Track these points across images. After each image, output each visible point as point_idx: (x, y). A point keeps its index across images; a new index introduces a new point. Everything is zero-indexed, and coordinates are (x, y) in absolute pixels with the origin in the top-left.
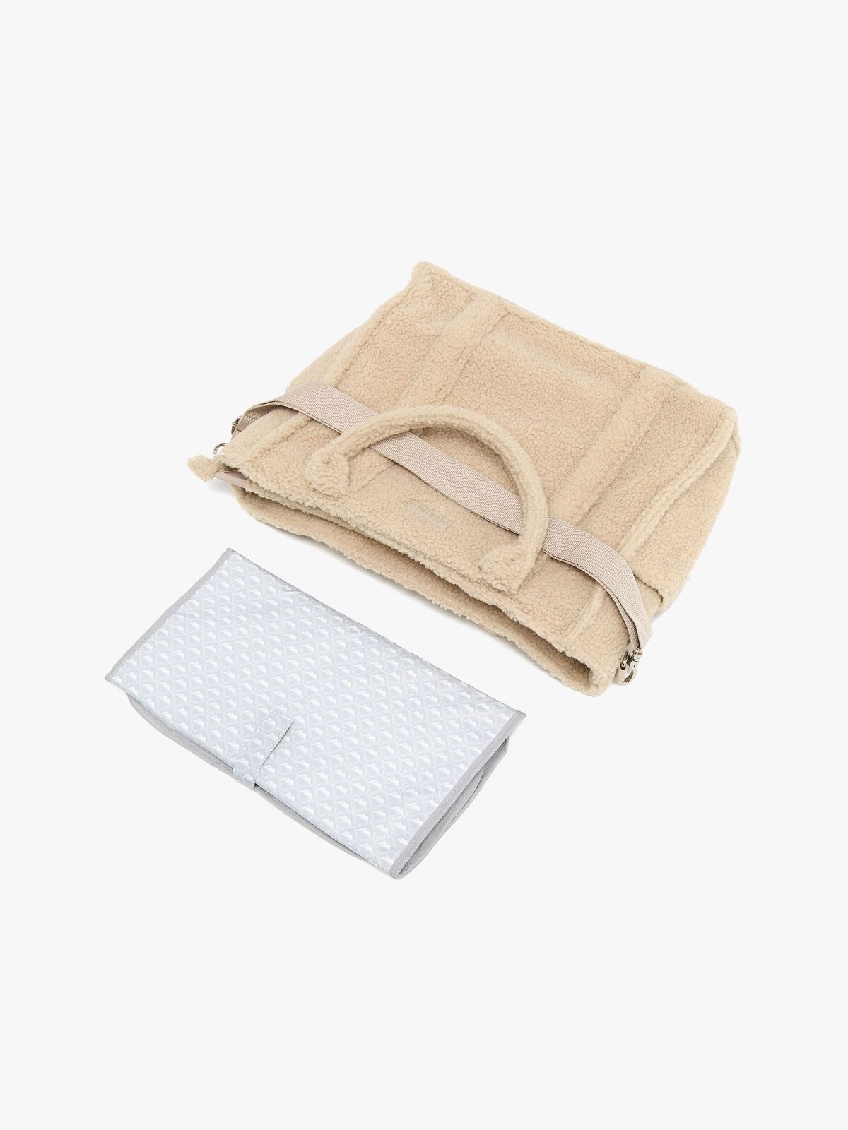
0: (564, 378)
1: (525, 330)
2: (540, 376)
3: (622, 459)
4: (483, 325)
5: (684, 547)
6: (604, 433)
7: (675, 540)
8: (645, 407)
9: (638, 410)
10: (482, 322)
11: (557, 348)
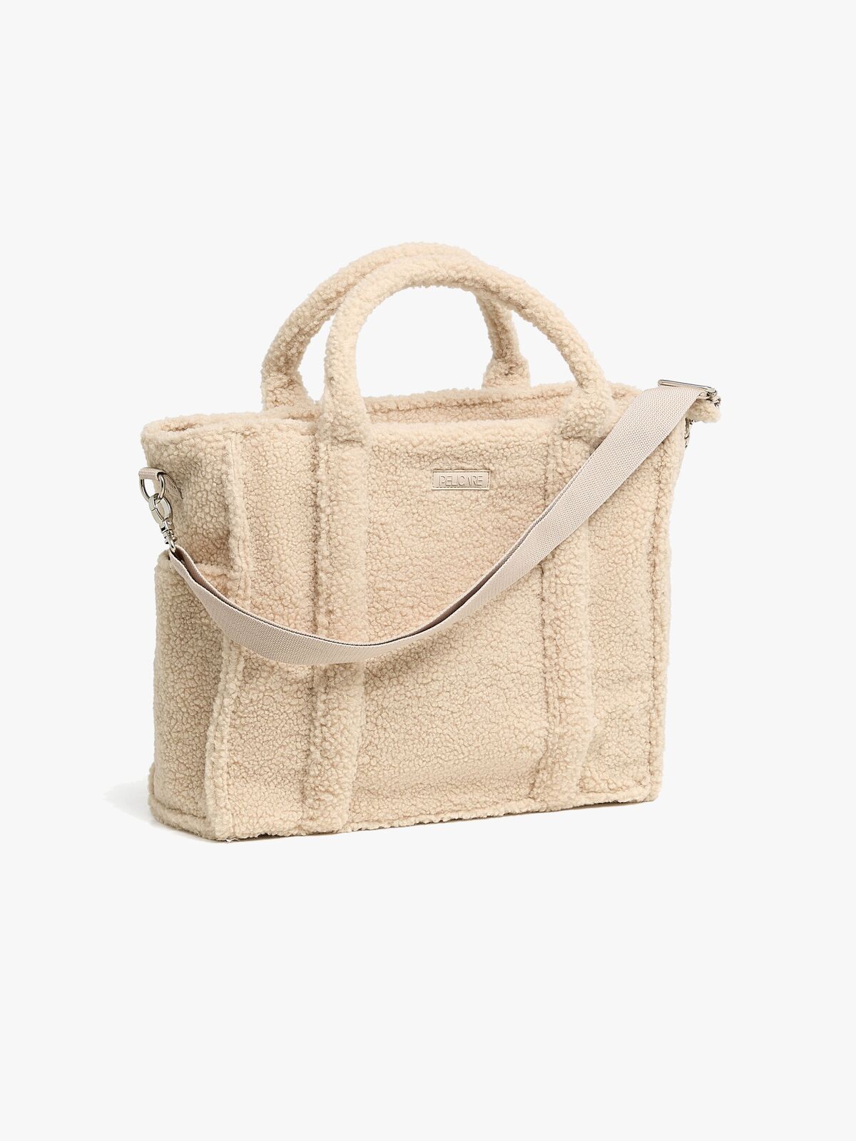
0: (435, 761)
1: (501, 790)
2: (463, 747)
3: (321, 706)
4: (553, 763)
5: (182, 640)
6: (358, 725)
7: (197, 639)
8: (326, 783)
9: (332, 775)
10: (557, 765)
11: (455, 793)
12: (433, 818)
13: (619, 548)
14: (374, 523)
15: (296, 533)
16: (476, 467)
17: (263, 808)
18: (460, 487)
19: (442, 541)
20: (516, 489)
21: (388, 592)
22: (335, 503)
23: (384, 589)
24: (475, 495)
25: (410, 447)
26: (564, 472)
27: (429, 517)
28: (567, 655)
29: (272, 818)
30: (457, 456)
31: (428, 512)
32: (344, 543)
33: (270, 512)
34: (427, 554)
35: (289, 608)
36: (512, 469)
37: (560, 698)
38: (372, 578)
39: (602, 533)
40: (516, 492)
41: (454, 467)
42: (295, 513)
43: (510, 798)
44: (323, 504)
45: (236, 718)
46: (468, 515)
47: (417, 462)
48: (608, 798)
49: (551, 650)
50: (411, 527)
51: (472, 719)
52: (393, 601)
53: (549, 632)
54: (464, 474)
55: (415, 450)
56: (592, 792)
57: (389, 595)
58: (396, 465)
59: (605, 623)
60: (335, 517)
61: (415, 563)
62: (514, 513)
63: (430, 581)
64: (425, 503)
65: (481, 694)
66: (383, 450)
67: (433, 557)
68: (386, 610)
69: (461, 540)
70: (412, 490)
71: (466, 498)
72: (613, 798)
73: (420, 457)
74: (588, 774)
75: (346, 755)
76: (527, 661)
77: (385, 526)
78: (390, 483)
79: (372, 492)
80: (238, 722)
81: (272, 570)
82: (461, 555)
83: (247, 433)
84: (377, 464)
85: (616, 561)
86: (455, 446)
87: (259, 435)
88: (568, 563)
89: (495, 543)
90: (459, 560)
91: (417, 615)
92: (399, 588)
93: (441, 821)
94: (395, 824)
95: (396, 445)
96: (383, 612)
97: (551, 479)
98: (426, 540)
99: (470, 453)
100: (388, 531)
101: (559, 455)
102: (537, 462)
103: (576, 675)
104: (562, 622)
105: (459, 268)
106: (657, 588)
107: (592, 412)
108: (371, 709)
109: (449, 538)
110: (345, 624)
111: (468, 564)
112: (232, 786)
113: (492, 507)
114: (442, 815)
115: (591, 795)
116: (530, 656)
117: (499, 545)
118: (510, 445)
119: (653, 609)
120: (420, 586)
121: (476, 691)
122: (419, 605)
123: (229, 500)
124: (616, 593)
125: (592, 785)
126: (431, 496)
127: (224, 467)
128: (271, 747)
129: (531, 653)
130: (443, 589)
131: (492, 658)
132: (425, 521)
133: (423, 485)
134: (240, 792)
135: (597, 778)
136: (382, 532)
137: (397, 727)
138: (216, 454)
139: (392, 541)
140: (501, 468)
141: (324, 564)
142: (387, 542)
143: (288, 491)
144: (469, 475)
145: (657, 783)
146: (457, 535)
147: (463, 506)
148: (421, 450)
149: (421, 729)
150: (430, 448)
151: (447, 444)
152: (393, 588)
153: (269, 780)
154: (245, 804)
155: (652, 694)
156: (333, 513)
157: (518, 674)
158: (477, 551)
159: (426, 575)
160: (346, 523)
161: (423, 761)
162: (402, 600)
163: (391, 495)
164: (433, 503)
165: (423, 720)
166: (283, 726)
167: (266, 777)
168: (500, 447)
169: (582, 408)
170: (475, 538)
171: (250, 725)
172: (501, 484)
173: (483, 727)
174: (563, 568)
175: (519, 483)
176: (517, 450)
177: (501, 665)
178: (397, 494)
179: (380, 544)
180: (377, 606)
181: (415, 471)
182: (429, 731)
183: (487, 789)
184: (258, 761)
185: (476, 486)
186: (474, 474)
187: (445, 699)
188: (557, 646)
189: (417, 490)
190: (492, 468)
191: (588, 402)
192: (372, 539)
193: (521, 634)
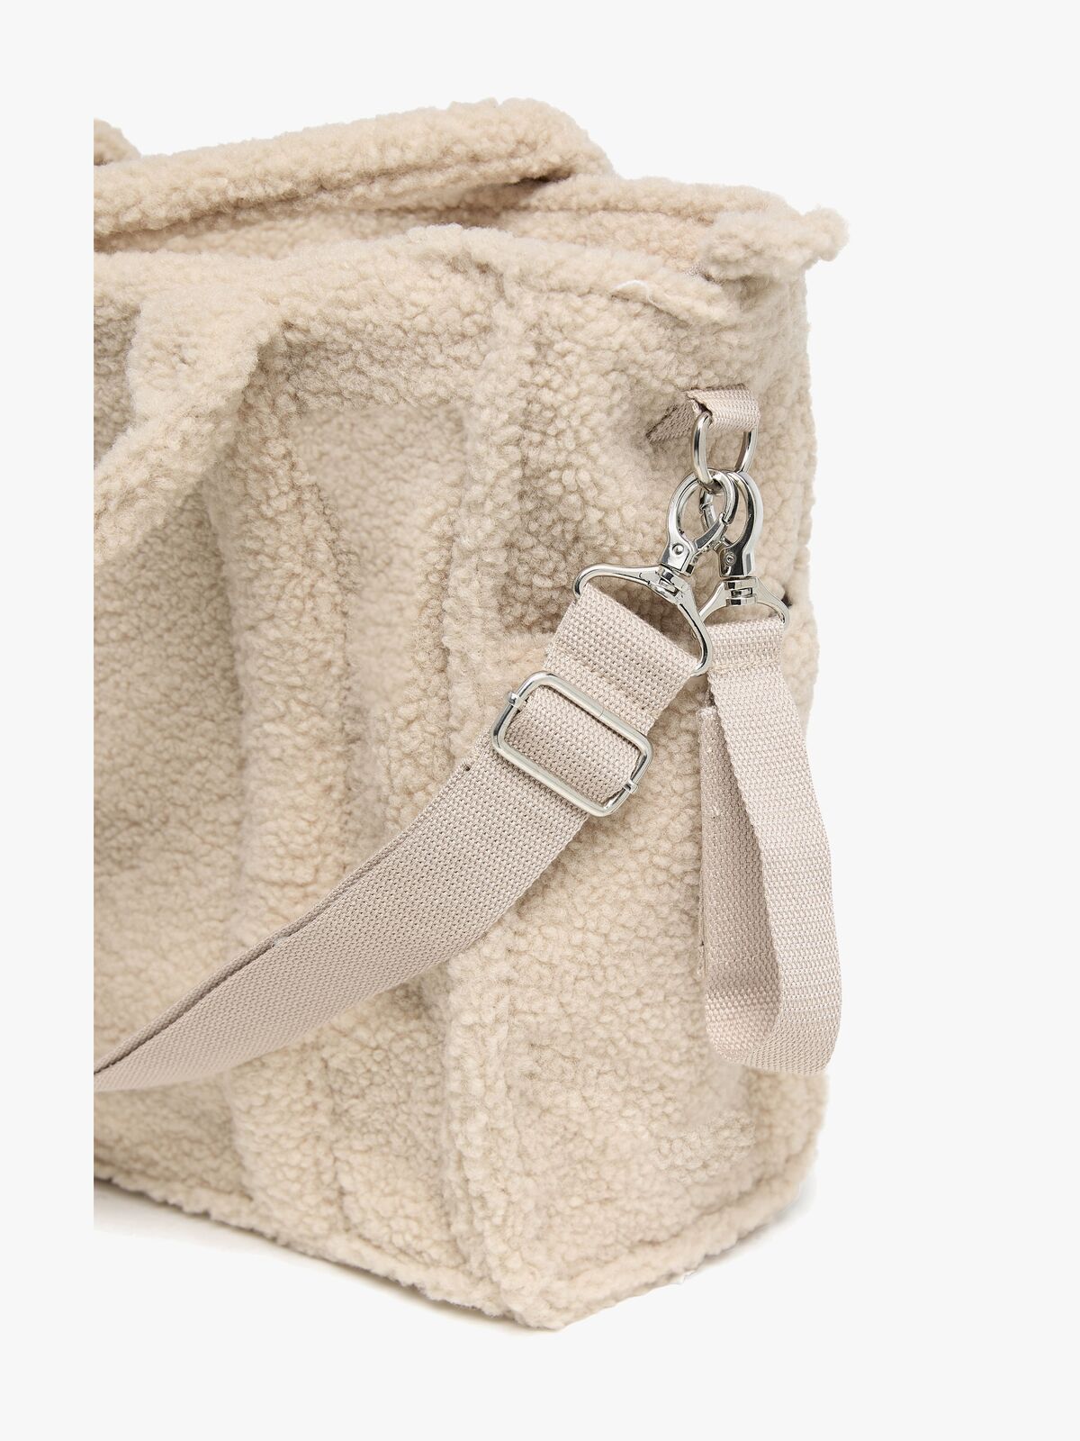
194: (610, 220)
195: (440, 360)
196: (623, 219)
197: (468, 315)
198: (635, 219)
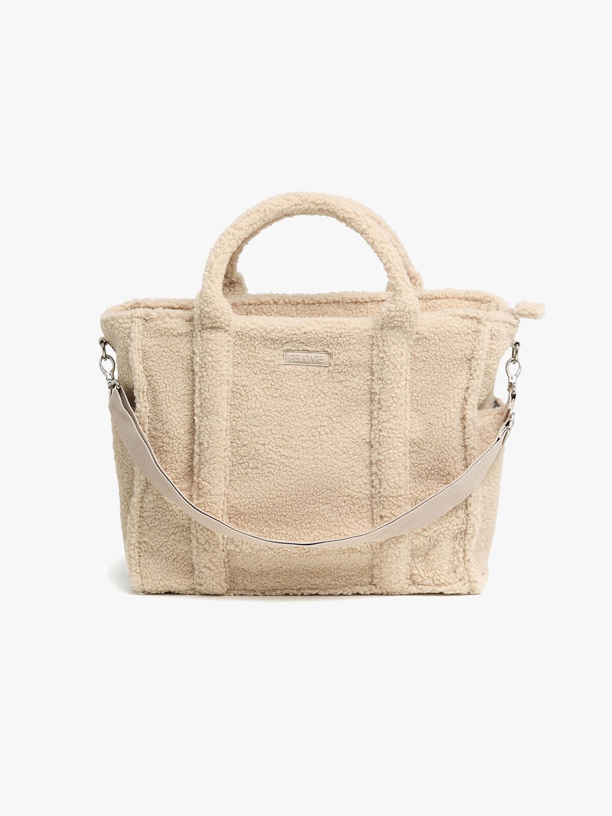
12: (295, 592)
13: (434, 414)
14: (237, 385)
15: (180, 389)
16: (318, 350)
17: (163, 574)
18: (304, 363)
19: (290, 400)
20: (350, 367)
21: (245, 433)
22: (204, 369)
23: (243, 431)
24: (317, 369)
25: (264, 334)
26: (384, 356)
27: (280, 383)
28: (386, 486)
29: (169, 581)
30: (302, 341)
31: (280, 380)
32: (209, 398)
33: (161, 373)
34: (277, 409)
35: (173, 439)
36: (345, 353)
37: (381, 517)
38: (234, 423)
39: (423, 403)
40: (350, 370)
41: (301, 349)
42: (179, 375)
43: (356, 583)
44: (197, 369)
45: (143, 511)
46: (312, 384)
47: (271, 344)
48: (433, 590)
49: (376, 482)
50: (266, 389)
51: (310, 526)
52: (249, 439)
53: (374, 469)
54: (309, 355)
55: (268, 336)
56: (421, 585)
57: (246, 435)
58: (255, 345)
59: (423, 466)
60: (204, 379)
61: (267, 414)
62: (348, 384)
63: (279, 428)
64: (278, 373)
65: (317, 509)
66: (244, 334)
67: (282, 411)
68: (245, 445)
69: (305, 401)
70: (267, 363)
71: (310, 371)
72: (438, 590)
73: (274, 341)
74: (416, 572)
75: (213, 543)
76: (357, 488)
77: (245, 387)
78: (251, 358)
79: (236, 363)
80: (144, 515)
81: (162, 413)
82: (305, 411)
83: (147, 318)
84: (241, 344)
85: (431, 422)
86: (299, 334)
87: (157, 320)
88: (389, 421)
89: (333, 404)
90: (303, 414)
91: (267, 450)
92: (254, 430)
93: (302, 595)
94: (266, 593)
95: (254, 331)
96: (242, 446)
97: (375, 361)
98: (277, 398)
99: (312, 340)
100: (248, 391)
101: (381, 344)
102: (366, 348)
103: (392, 500)
104: (384, 463)
105: (317, 202)
106: (467, 444)
107: (398, 314)
108: (231, 513)
109: (295, 399)
110: (210, 453)
111: (310, 418)
112: (142, 558)
113: (331, 379)
114: (303, 591)
115: (420, 586)
116: (360, 485)
117: (336, 405)
118: (342, 335)
119: (465, 459)
120: (271, 430)
121: (314, 506)
122: (269, 443)
123: (131, 364)
124: (430, 445)
125: (419, 580)
126: (282, 368)
127: (129, 341)
128: (167, 533)
129: (361, 483)
130: (289, 434)
131: (326, 485)
132: (277, 386)
133: (276, 361)
134: (147, 562)
135: (423, 575)
136: (243, 391)
137: (252, 527)
138: (125, 332)
139: (250, 398)
140: (337, 352)
141: (197, 411)
142: (247, 399)
143: (174, 360)
144: (313, 355)
145: (475, 582)
146: (302, 397)
147: (308, 377)
148: (273, 335)
149: (270, 530)
150: (280, 335)
151: (293, 333)
152: (249, 431)
153: (168, 555)
154: (150, 570)
155: (465, 519)
156: (202, 377)
157: (349, 498)
158: (318, 409)
159: (275, 423)
160: (211, 384)
161: (275, 552)
162: (256, 440)
163: (251, 366)
164: (284, 373)
165: (272, 523)
166: (173, 520)
167: (165, 553)
168: (334, 337)
169: (391, 311)
170: (317, 400)
171: (152, 517)
172: (337, 363)
173: (319, 532)
174: (385, 424)
175: (351, 363)
176: (348, 339)
177: (334, 490)
178: (256, 366)
179: (242, 400)
180: (238, 442)
181: (270, 350)
182: (277, 531)
183: (336, 576)
184: (159, 542)
185: (318, 364)
186: (317, 355)
187: (288, 510)
188: (379, 479)
189: (271, 364)
190: (330, 351)
191: (395, 307)
192: (235, 396)
193: (352, 469)
194: (438, 302)
195: (461, 340)
196: (443, 301)
197: (470, 328)
198: (447, 301)
